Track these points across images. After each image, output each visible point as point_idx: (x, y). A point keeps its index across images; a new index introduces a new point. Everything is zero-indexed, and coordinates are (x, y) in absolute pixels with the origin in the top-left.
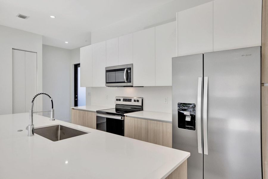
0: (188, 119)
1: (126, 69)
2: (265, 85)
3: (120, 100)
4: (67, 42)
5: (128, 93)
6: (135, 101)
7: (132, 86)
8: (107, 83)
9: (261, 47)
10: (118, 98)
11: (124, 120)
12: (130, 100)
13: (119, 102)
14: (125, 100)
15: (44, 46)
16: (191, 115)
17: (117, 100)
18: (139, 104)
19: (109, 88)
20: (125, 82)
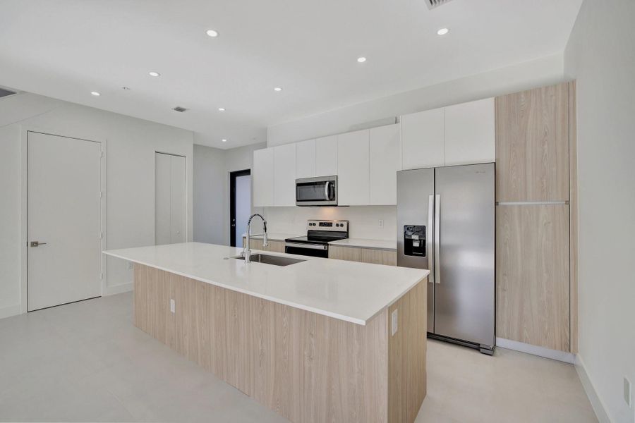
0: (416, 244)
1: (328, 183)
2: (501, 204)
3: (314, 224)
4: (224, 140)
5: (328, 214)
6: (337, 225)
7: (336, 206)
8: (298, 201)
9: (495, 163)
10: (312, 222)
11: (327, 251)
12: (330, 225)
13: (313, 228)
14: (321, 224)
15: (196, 147)
16: (420, 240)
17: (310, 224)
18: (344, 229)
19: (300, 208)
20: (326, 200)
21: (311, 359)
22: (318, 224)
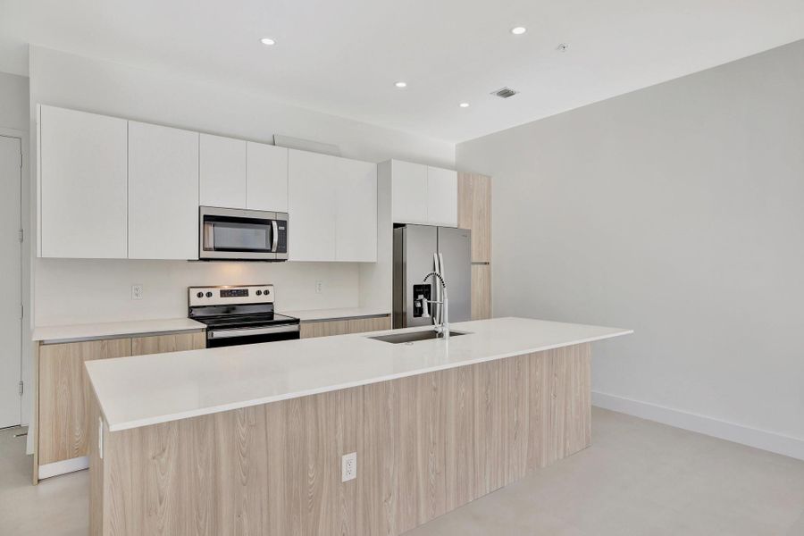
1: (274, 222)
3: (209, 294)
6: (258, 293)
8: (205, 249)
10: (205, 291)
11: (299, 332)
17: (200, 295)
20: (270, 251)
22: (216, 293)
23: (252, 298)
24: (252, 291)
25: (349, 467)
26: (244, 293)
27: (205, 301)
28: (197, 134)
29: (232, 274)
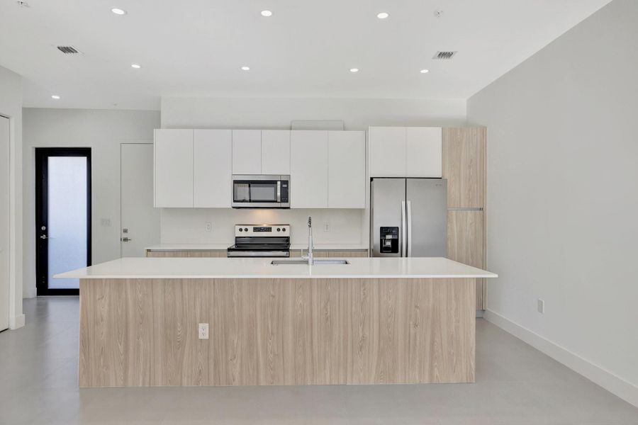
1: (280, 182)
3: (246, 230)
6: (278, 230)
8: (234, 201)
10: (244, 227)
14: (256, 230)
17: (241, 230)
18: (287, 234)
19: (235, 209)
20: (276, 202)
21: (416, 325)
22: (251, 229)
23: (274, 233)
24: (274, 229)
25: (204, 331)
26: (269, 229)
27: (243, 234)
28: (229, 131)
29: (264, 217)
